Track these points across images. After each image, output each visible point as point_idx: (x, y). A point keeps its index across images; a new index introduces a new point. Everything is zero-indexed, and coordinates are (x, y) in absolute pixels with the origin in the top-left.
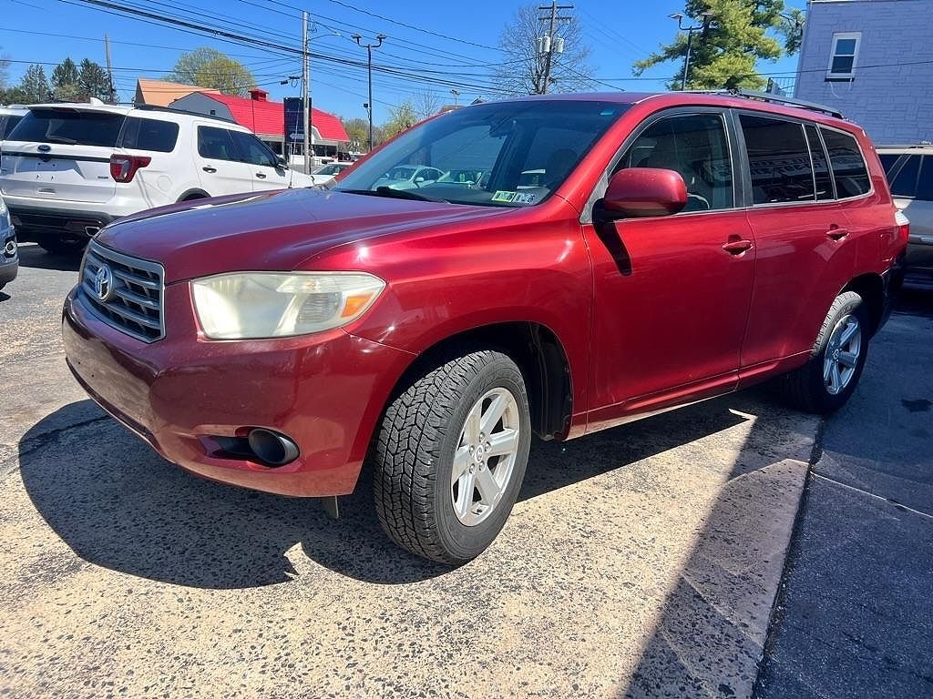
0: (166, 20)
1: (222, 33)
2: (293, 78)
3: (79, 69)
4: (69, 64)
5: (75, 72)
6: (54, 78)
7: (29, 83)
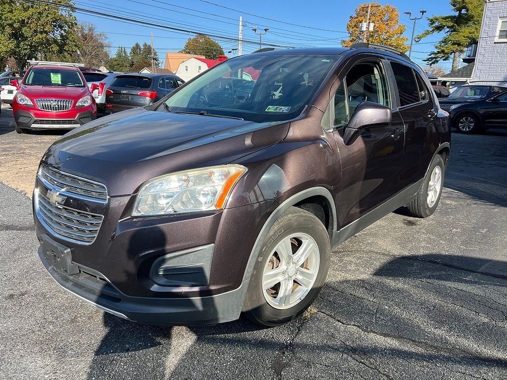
0: (167, 28)
1: (192, 32)
2: (234, 50)
3: (142, 47)
4: (137, 45)
5: (140, 50)
6: (131, 53)
7: (119, 56)
